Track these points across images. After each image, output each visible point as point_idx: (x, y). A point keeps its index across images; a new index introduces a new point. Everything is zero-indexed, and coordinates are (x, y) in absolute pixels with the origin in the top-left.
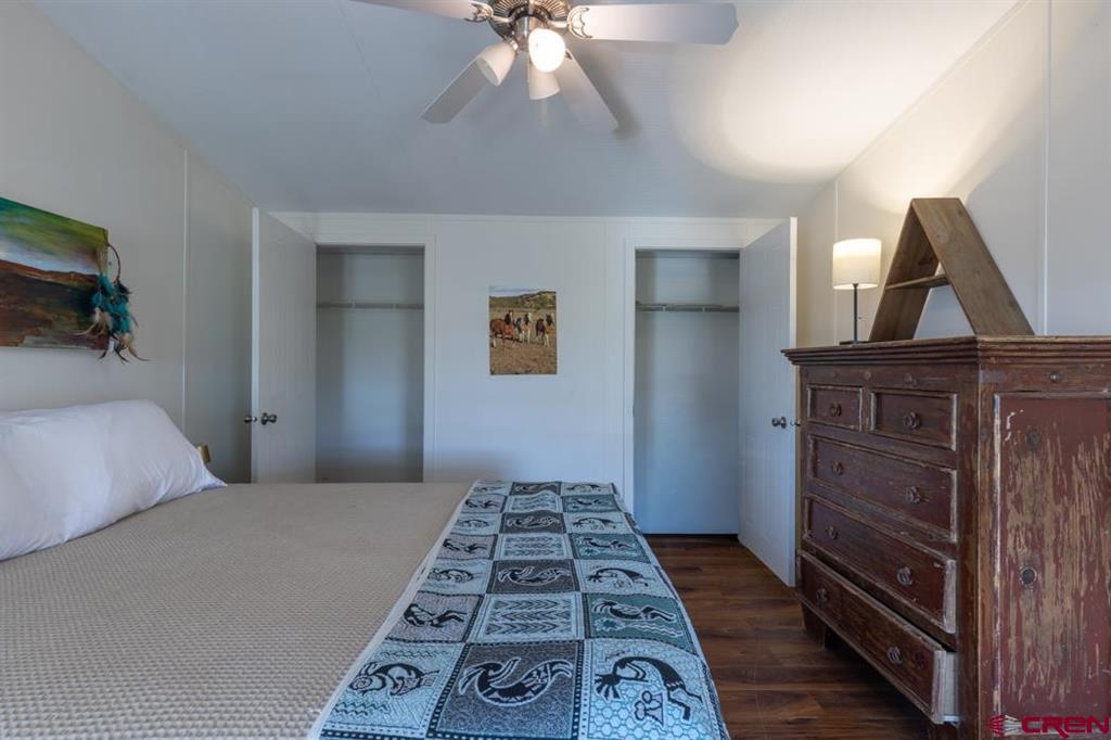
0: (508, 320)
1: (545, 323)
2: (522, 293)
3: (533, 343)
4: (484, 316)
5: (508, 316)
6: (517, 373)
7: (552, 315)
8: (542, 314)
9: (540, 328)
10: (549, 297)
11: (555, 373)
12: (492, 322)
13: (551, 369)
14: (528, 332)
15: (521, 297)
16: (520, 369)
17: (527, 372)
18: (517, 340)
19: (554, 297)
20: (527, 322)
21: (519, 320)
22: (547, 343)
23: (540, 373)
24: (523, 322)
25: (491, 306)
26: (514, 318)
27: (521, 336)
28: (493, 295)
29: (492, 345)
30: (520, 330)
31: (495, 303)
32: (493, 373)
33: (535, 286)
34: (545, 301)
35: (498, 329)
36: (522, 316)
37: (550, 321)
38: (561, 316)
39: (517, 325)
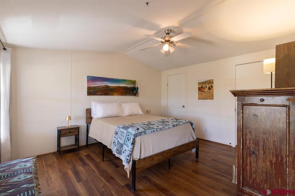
0: (202, 87)
1: (211, 87)
2: (205, 81)
3: (208, 92)
4: (197, 87)
5: (202, 86)
6: (204, 99)
7: (212, 85)
8: (210, 85)
9: (209, 89)
10: (212, 81)
11: (213, 99)
12: (199, 88)
13: (212, 98)
14: (207, 90)
15: (205, 82)
16: (205, 99)
17: (206, 99)
18: (204, 92)
19: (213, 81)
20: (206, 87)
21: (204, 87)
22: (211, 92)
23: (209, 99)
24: (205, 87)
25: (198, 84)
26: (203, 87)
27: (205, 91)
28: (199, 82)
29: (199, 93)
30: (205, 89)
31: (199, 83)
32: (199, 99)
33: (208, 79)
34: (211, 82)
35: (200, 89)
36: (205, 86)
37: (212, 87)
38: (215, 85)
39: (204, 88)
